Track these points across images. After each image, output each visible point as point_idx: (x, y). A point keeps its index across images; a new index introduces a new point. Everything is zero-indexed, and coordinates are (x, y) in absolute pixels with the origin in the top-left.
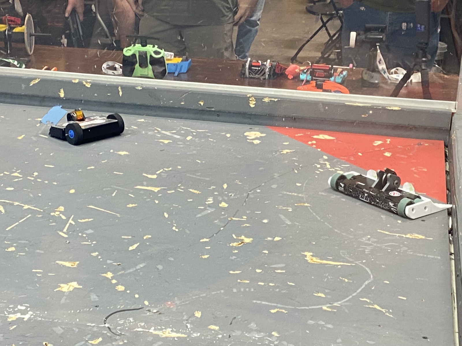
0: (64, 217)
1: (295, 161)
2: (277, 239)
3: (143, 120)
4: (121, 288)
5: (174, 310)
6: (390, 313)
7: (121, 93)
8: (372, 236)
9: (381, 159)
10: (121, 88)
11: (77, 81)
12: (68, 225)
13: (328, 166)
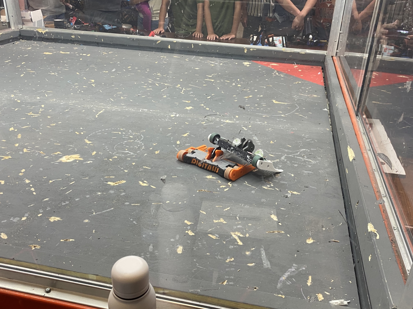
0: (181, 88)
1: (264, 72)
2: (261, 96)
3: (202, 58)
4: (208, 109)
5: (228, 115)
6: (306, 117)
7: (193, 47)
8: (297, 96)
9: (298, 72)
10: (193, 45)
11: (175, 42)
12: (183, 90)
13: (277, 74)
